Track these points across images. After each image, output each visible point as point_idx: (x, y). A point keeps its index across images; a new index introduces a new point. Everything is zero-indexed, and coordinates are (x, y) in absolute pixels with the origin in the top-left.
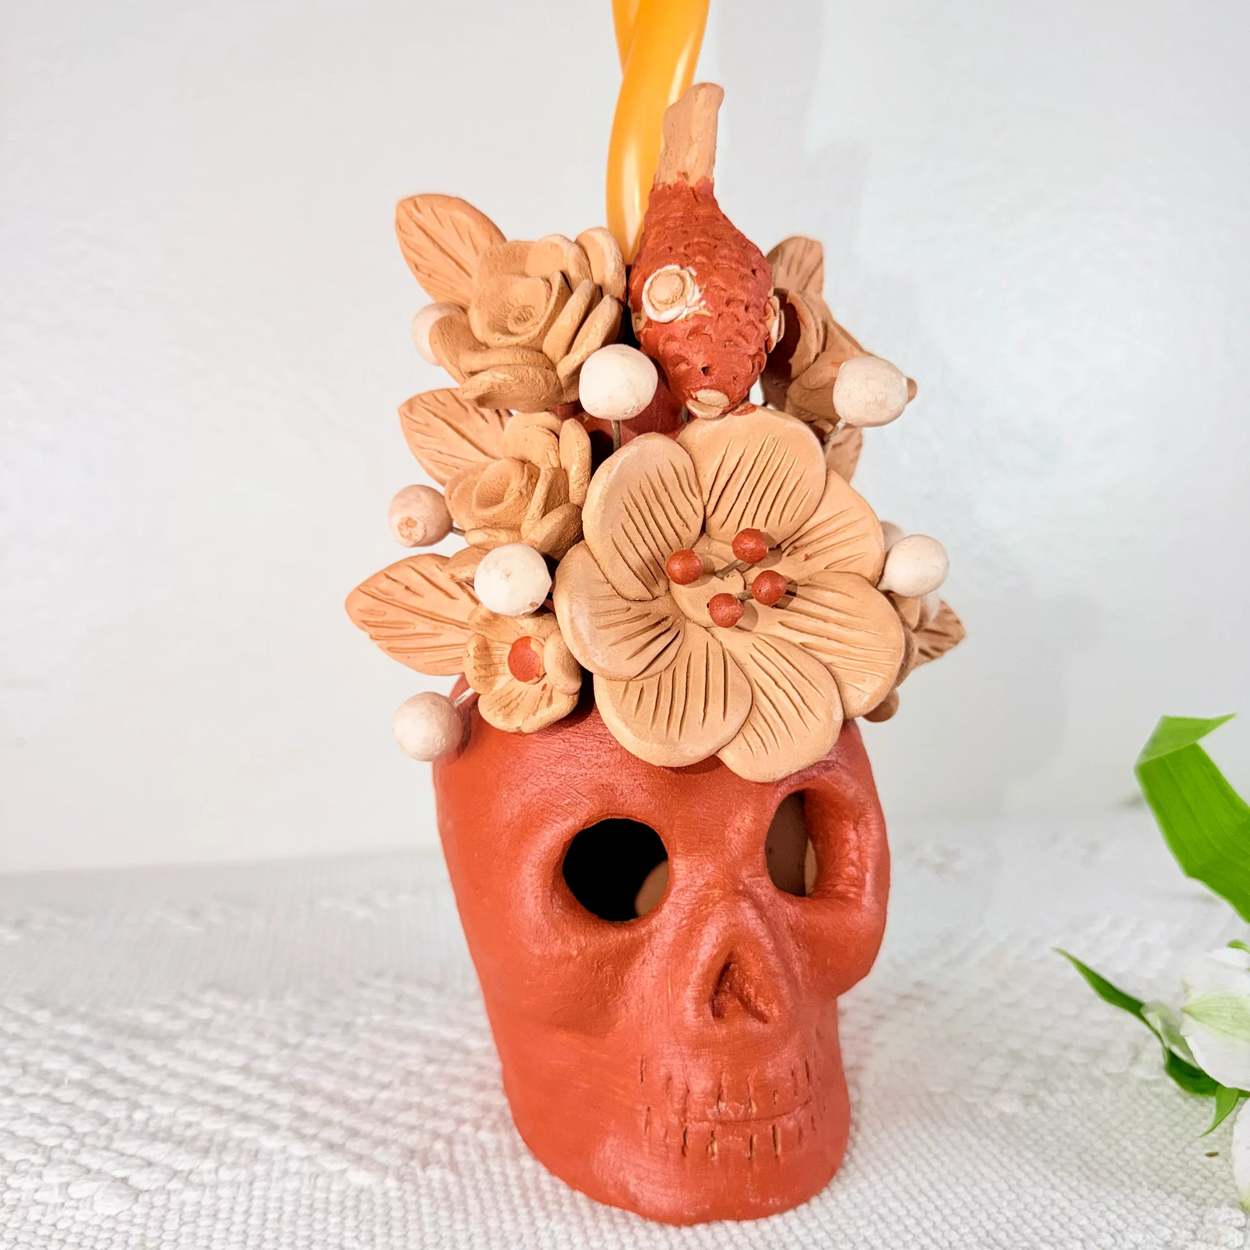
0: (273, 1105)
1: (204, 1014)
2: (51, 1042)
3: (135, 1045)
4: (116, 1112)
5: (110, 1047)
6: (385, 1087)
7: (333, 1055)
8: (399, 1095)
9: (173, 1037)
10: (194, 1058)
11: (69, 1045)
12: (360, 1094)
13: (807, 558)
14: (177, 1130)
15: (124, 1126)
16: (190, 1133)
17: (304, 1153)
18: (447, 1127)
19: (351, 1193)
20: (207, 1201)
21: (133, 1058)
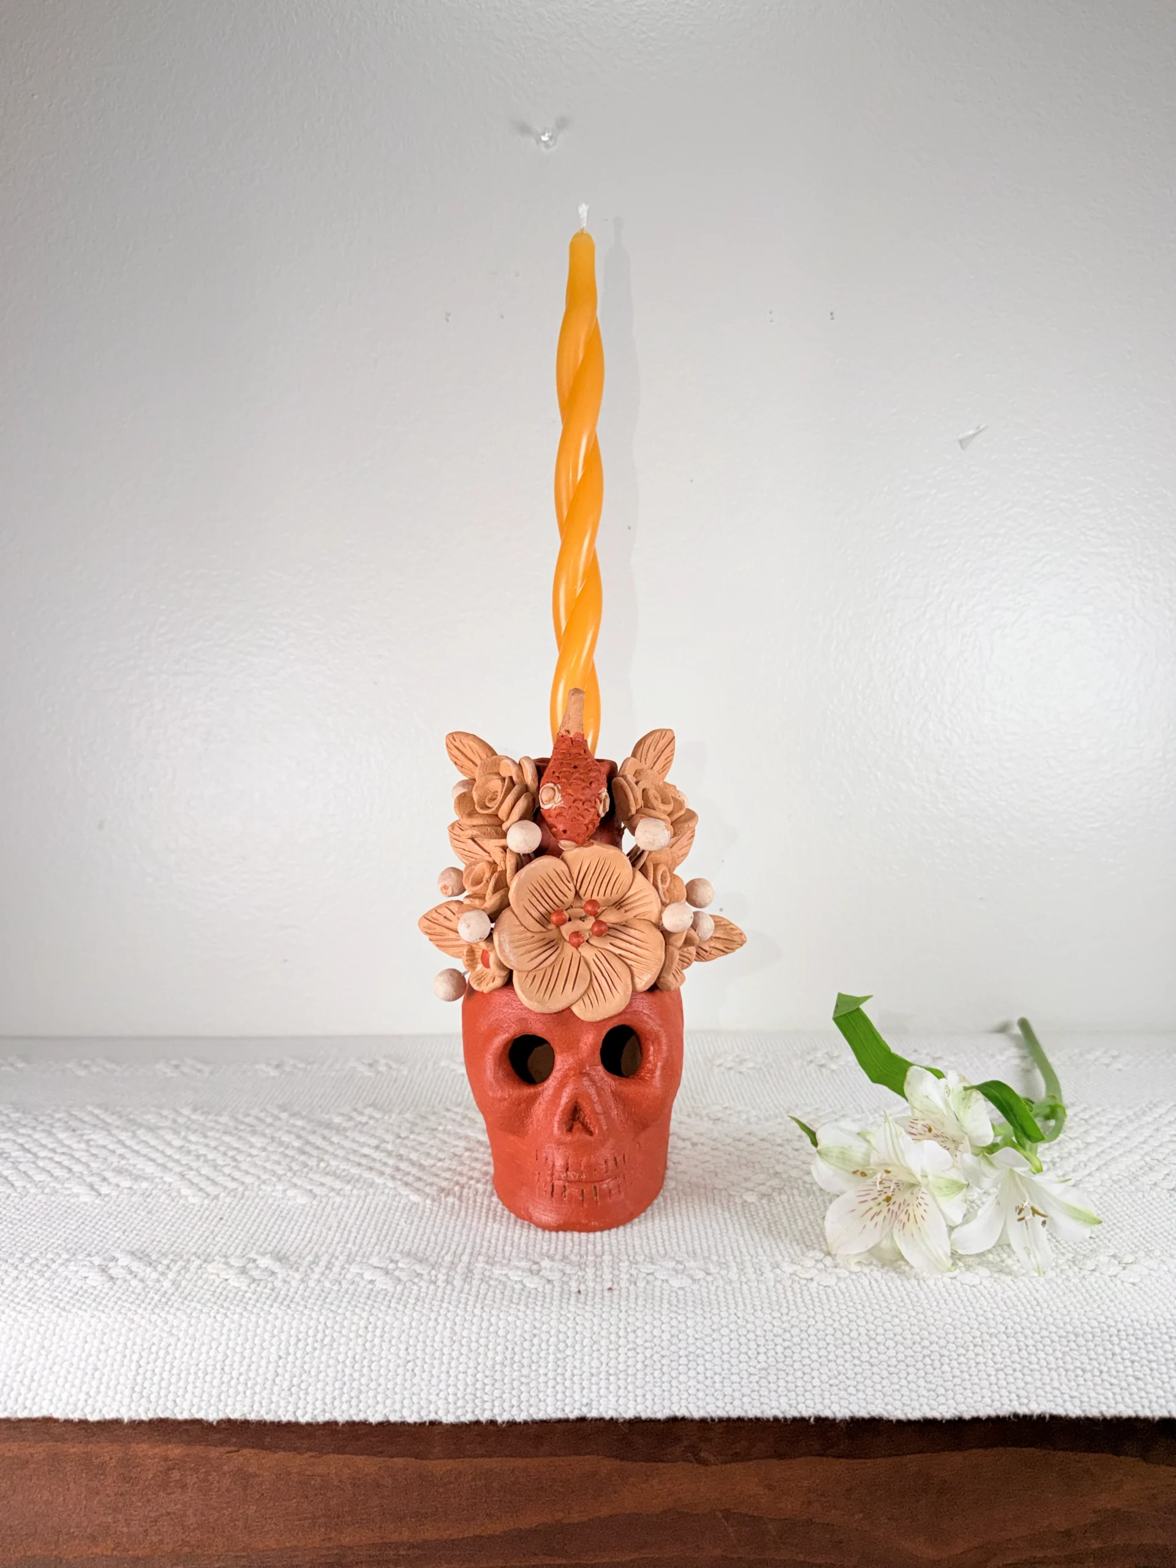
0: (385, 1164)
1: (364, 1119)
2: (286, 1128)
3: (326, 1132)
4: (312, 1162)
5: (314, 1132)
6: (440, 1160)
7: (422, 1144)
8: (446, 1164)
9: (345, 1129)
10: (354, 1140)
11: (295, 1130)
12: (428, 1162)
13: (626, 911)
14: (338, 1172)
15: (315, 1168)
16: (344, 1174)
17: (393, 1186)
18: (463, 1180)
19: (409, 1204)
20: (345, 1202)
21: (324, 1138)
